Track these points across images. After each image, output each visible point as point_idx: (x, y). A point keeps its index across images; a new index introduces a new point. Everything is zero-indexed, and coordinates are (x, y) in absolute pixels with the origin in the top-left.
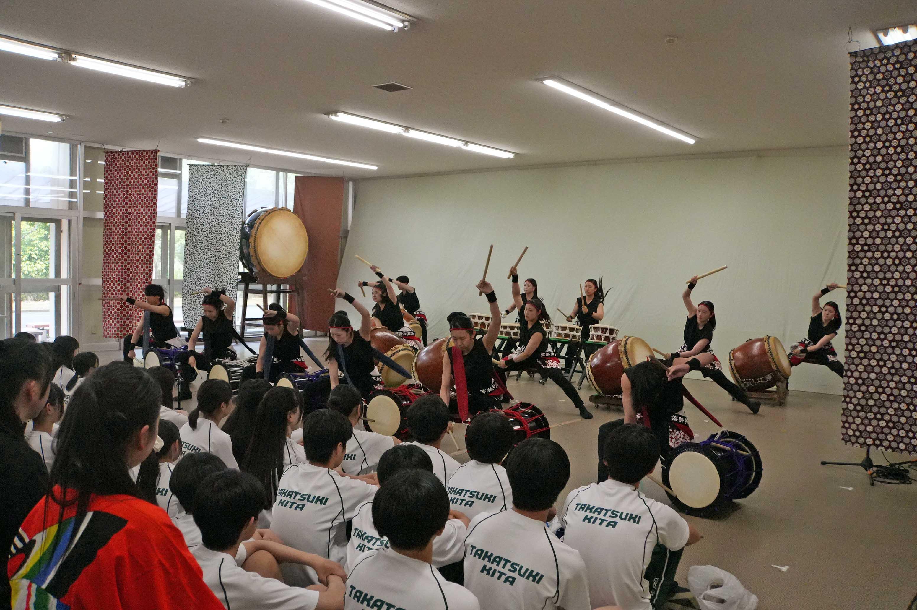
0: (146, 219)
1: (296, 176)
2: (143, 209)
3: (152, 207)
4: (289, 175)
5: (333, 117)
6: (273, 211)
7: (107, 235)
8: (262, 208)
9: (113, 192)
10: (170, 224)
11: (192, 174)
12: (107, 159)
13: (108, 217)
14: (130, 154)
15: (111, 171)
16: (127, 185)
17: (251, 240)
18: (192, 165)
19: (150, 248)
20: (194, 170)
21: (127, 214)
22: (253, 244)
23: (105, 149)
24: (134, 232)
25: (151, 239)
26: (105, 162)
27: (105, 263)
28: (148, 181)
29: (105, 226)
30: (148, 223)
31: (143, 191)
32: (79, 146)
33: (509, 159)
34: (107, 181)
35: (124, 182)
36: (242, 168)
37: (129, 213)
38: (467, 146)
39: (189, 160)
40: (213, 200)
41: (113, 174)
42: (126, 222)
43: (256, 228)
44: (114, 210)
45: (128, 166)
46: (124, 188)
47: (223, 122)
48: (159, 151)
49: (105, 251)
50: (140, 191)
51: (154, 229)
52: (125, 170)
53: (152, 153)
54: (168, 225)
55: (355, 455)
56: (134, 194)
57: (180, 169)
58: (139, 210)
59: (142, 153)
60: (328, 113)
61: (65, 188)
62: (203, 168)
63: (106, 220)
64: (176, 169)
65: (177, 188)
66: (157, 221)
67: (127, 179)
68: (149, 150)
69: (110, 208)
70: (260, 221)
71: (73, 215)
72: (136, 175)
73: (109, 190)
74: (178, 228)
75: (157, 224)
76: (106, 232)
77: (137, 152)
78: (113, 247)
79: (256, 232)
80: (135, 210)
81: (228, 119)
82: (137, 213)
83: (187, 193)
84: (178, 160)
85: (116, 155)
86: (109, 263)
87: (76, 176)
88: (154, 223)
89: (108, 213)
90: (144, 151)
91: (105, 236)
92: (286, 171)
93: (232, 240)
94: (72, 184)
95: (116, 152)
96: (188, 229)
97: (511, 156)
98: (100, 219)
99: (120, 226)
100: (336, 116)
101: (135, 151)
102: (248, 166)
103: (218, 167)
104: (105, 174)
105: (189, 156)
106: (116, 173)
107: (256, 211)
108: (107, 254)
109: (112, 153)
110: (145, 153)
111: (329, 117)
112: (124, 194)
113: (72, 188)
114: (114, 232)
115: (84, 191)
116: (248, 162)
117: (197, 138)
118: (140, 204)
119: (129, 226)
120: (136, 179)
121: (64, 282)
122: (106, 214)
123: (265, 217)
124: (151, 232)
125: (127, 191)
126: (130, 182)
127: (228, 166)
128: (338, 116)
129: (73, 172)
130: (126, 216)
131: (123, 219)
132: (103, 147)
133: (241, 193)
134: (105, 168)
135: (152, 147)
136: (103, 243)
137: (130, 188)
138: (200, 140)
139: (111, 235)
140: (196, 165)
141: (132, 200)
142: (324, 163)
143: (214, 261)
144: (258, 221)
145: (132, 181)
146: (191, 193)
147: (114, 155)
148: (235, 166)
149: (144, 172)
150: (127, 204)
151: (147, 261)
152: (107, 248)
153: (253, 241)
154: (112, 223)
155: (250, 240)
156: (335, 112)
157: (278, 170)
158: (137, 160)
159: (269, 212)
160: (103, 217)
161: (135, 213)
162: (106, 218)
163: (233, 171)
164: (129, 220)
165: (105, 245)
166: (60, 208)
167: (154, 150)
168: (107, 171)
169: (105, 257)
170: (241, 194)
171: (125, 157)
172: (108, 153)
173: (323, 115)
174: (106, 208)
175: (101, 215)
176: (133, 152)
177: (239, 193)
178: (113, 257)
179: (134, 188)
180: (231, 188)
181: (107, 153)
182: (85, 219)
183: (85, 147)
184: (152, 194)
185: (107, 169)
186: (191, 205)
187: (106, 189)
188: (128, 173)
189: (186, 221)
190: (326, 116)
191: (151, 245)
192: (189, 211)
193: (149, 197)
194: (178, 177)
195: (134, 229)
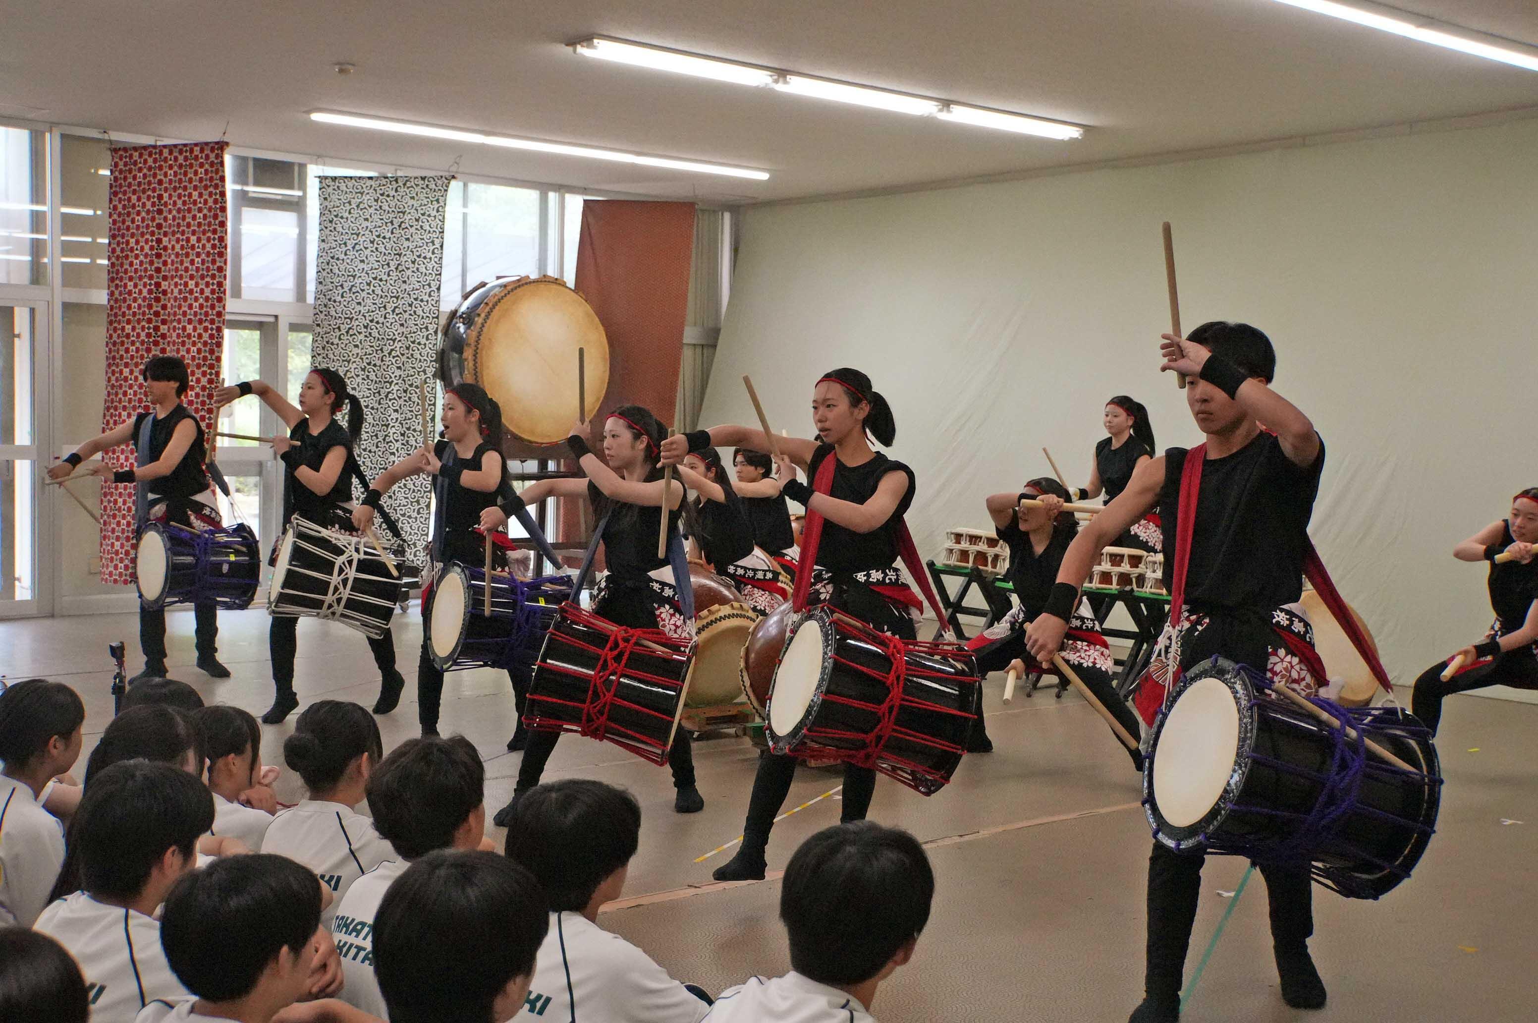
0: (201, 307)
1: (585, 201)
2: (193, 282)
3: (213, 277)
4: (568, 197)
5: (583, 51)
6: (522, 283)
7: (114, 344)
8: (498, 278)
9: (128, 242)
10: (276, 317)
11: (325, 199)
12: (116, 165)
13: (116, 301)
14: (166, 152)
15: (125, 193)
16: (159, 226)
17: (468, 353)
18: (326, 178)
19: (211, 374)
20: (330, 190)
21: (158, 294)
22: (471, 364)
23: (111, 142)
24: (174, 335)
25: (212, 352)
26: (112, 171)
27: (108, 409)
28: (205, 217)
29: (111, 323)
30: (206, 314)
31: (193, 239)
32: (48, 135)
33: (1072, 141)
34: (115, 217)
35: (153, 219)
36: (439, 182)
37: (165, 292)
38: (949, 111)
39: (321, 167)
40: (372, 259)
41: (129, 199)
42: (157, 314)
43: (479, 325)
44: (130, 285)
45: (160, 182)
46: (153, 233)
47: (341, 71)
48: (227, 144)
49: (109, 380)
50: (188, 240)
51: (219, 330)
52: (154, 190)
53: (212, 150)
54: (272, 320)
55: (339, 878)
56: (173, 248)
57: (302, 186)
58: (186, 284)
59: (192, 151)
60: (572, 42)
61: (23, 232)
62: (350, 184)
63: (112, 308)
64: (291, 187)
65: (297, 231)
66: (228, 309)
67: (160, 212)
68: (207, 144)
69: (121, 279)
70: (487, 309)
71: (39, 294)
72: (179, 203)
73: (119, 239)
74: (295, 327)
75: (227, 317)
76: (111, 337)
77: (181, 149)
78: (126, 371)
79: (479, 334)
80: (176, 284)
81: (353, 65)
82: (180, 292)
83: (317, 245)
84: (296, 168)
85: (136, 155)
86: (116, 409)
87: (44, 203)
88: (219, 314)
89: (117, 293)
90: (196, 145)
91: (110, 345)
92: (563, 188)
93: (417, 355)
94: (37, 222)
95: (135, 149)
96: (318, 329)
97: (1073, 133)
98: (100, 307)
99: (144, 323)
100: (590, 46)
101: (175, 146)
102: (453, 177)
103: (384, 181)
104: (111, 200)
105: (319, 156)
106: (134, 198)
107: (483, 285)
108: (113, 386)
109: (125, 150)
110: (197, 150)
111: (575, 51)
112: (152, 248)
113: (37, 232)
114: (128, 336)
115: (63, 238)
116: (454, 169)
117: (309, 112)
118: (186, 270)
119: (164, 322)
120: (179, 211)
121: (23, 452)
122: (112, 294)
123: (499, 301)
124: (211, 336)
125: (159, 241)
126: (165, 219)
127: (408, 179)
128: (594, 47)
129: (37, 195)
130: (157, 300)
131: (150, 307)
132: (106, 137)
133: (437, 241)
134: (111, 186)
135: (212, 137)
136: (104, 363)
137: (165, 234)
138: (316, 117)
139: (122, 343)
140: (334, 179)
141: (169, 261)
142: (634, 166)
143: (376, 405)
144: (483, 311)
145: (170, 217)
146: (323, 245)
147: (131, 156)
148: (423, 179)
149: (195, 195)
150: (158, 270)
151: (203, 403)
152: (113, 373)
153: (470, 358)
154: (124, 314)
155: (465, 355)
156: (587, 39)
157: (544, 188)
158: (180, 166)
159: (509, 288)
160: (105, 302)
161: (176, 291)
162: (112, 303)
163: (418, 189)
164: (164, 307)
165: (109, 365)
166: (12, 282)
167: (217, 143)
168: (115, 194)
169: (109, 394)
170: (438, 246)
171: (155, 161)
172: (118, 151)
173: (563, 45)
174: (112, 280)
175: (101, 297)
176: (172, 148)
177: (433, 242)
178: (125, 394)
179: (174, 233)
180: (413, 230)
181: (115, 150)
182: (66, 306)
183: (63, 136)
184: (214, 247)
185: (116, 189)
186: (325, 273)
187: (113, 237)
188: (160, 197)
189: (312, 312)
190: (570, 49)
191: (211, 367)
192: (321, 287)
193: (208, 254)
194: (297, 206)
195: (174, 328)
